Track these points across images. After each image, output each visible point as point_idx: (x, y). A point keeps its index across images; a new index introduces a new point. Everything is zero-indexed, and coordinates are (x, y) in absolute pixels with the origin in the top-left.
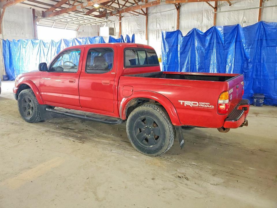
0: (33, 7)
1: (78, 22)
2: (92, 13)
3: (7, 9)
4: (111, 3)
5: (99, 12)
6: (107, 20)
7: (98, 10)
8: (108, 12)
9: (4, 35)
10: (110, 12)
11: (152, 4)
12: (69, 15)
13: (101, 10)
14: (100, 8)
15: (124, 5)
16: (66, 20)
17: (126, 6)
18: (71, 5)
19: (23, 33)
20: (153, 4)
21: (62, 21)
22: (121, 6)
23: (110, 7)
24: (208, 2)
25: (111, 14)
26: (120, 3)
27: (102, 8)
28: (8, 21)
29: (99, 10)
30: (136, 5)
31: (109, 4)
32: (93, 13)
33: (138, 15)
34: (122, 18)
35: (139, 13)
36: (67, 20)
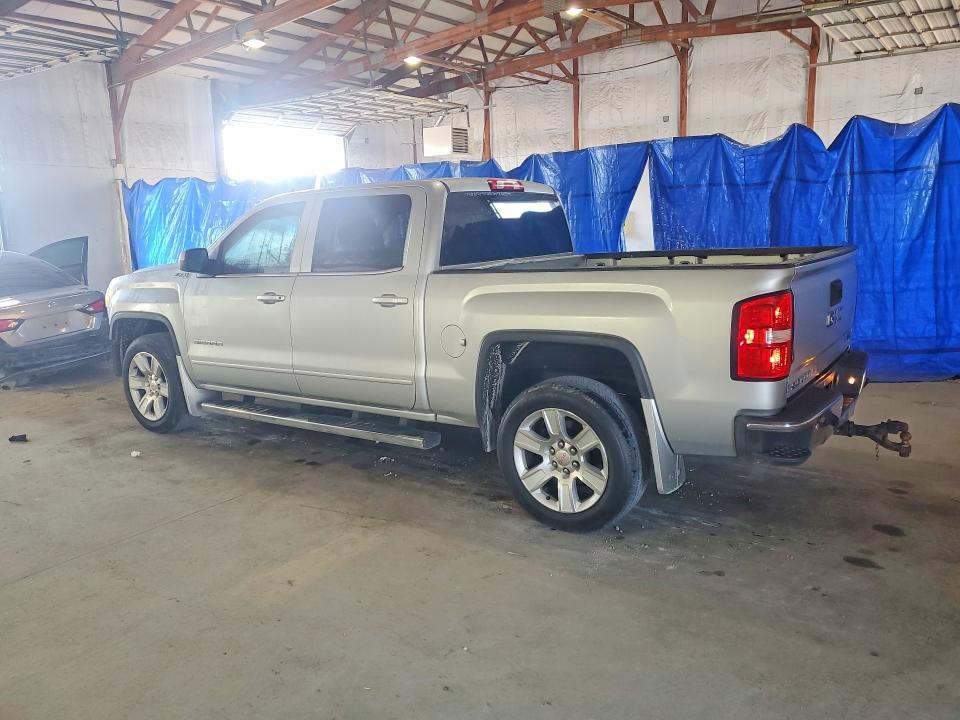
0: (212, 75)
1: (356, 113)
2: (397, 83)
3: (136, 85)
4: (459, 47)
5: (420, 77)
6: (443, 103)
7: (415, 73)
8: (448, 76)
9: (128, 166)
10: (455, 75)
11: (594, 47)
12: (331, 94)
13: (425, 71)
14: (423, 64)
15: (502, 53)
16: (317, 110)
17: (507, 55)
18: (331, 60)
19: (182, 159)
20: (598, 47)
21: (305, 112)
22: (491, 57)
23: (454, 61)
24: (789, 31)
25: (459, 83)
26: (486, 45)
27: (430, 66)
28: (137, 123)
29: (419, 72)
30: (537, 50)
31: (451, 51)
32: (401, 82)
33: (547, 83)
34: (494, 95)
35: (551, 76)
36: (319, 108)
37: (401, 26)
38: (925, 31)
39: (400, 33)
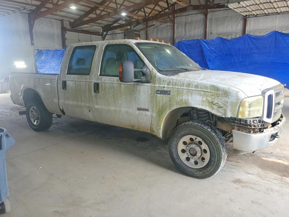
4: (137, 11)
8: (134, 20)
14: (127, 16)
15: (150, 13)
22: (147, 14)
25: (138, 22)
26: (145, 11)
29: (125, 19)
35: (166, 21)
37: (119, 4)
38: (278, 8)
39: (119, 6)
